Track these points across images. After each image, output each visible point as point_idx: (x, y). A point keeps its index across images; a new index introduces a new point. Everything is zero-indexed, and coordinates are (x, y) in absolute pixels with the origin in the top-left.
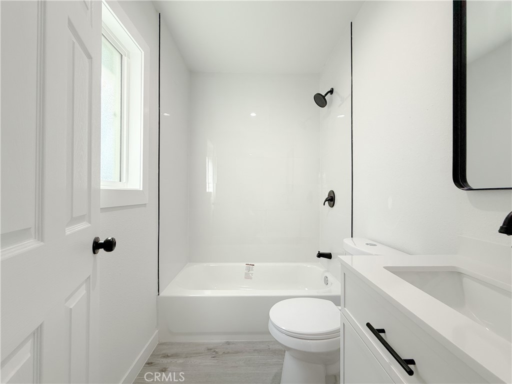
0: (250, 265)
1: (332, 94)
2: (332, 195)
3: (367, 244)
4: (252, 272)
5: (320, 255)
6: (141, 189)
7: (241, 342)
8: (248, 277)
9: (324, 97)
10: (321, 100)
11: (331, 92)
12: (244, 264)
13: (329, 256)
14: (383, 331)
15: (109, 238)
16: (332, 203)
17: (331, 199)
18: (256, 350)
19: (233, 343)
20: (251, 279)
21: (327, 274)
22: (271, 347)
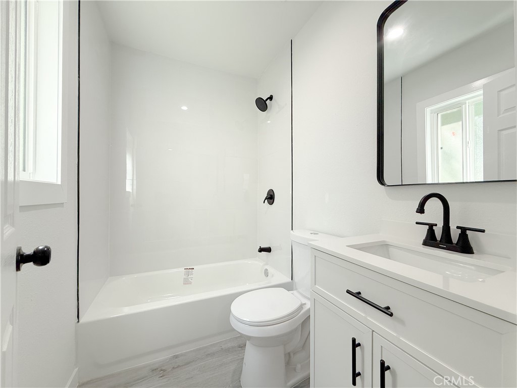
0: (190, 269)
1: (271, 100)
2: (272, 194)
3: (311, 234)
4: (191, 276)
5: (261, 250)
6: (59, 183)
7: (191, 351)
8: (187, 282)
9: (265, 101)
10: (262, 104)
11: (271, 98)
12: (182, 269)
13: (268, 250)
14: (359, 293)
15: (41, 248)
16: (272, 200)
17: (271, 198)
18: (209, 354)
19: (182, 355)
20: (190, 284)
21: (266, 267)
22: (223, 347)
